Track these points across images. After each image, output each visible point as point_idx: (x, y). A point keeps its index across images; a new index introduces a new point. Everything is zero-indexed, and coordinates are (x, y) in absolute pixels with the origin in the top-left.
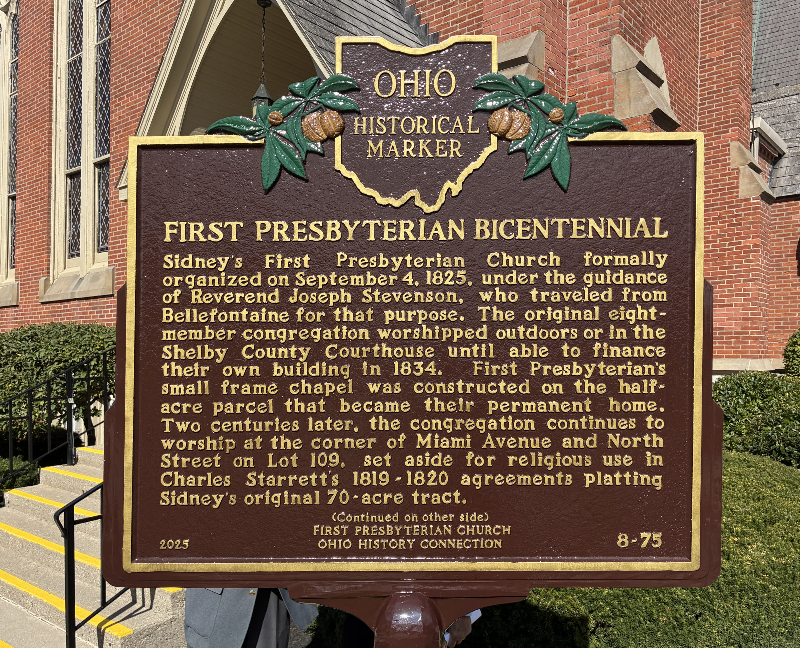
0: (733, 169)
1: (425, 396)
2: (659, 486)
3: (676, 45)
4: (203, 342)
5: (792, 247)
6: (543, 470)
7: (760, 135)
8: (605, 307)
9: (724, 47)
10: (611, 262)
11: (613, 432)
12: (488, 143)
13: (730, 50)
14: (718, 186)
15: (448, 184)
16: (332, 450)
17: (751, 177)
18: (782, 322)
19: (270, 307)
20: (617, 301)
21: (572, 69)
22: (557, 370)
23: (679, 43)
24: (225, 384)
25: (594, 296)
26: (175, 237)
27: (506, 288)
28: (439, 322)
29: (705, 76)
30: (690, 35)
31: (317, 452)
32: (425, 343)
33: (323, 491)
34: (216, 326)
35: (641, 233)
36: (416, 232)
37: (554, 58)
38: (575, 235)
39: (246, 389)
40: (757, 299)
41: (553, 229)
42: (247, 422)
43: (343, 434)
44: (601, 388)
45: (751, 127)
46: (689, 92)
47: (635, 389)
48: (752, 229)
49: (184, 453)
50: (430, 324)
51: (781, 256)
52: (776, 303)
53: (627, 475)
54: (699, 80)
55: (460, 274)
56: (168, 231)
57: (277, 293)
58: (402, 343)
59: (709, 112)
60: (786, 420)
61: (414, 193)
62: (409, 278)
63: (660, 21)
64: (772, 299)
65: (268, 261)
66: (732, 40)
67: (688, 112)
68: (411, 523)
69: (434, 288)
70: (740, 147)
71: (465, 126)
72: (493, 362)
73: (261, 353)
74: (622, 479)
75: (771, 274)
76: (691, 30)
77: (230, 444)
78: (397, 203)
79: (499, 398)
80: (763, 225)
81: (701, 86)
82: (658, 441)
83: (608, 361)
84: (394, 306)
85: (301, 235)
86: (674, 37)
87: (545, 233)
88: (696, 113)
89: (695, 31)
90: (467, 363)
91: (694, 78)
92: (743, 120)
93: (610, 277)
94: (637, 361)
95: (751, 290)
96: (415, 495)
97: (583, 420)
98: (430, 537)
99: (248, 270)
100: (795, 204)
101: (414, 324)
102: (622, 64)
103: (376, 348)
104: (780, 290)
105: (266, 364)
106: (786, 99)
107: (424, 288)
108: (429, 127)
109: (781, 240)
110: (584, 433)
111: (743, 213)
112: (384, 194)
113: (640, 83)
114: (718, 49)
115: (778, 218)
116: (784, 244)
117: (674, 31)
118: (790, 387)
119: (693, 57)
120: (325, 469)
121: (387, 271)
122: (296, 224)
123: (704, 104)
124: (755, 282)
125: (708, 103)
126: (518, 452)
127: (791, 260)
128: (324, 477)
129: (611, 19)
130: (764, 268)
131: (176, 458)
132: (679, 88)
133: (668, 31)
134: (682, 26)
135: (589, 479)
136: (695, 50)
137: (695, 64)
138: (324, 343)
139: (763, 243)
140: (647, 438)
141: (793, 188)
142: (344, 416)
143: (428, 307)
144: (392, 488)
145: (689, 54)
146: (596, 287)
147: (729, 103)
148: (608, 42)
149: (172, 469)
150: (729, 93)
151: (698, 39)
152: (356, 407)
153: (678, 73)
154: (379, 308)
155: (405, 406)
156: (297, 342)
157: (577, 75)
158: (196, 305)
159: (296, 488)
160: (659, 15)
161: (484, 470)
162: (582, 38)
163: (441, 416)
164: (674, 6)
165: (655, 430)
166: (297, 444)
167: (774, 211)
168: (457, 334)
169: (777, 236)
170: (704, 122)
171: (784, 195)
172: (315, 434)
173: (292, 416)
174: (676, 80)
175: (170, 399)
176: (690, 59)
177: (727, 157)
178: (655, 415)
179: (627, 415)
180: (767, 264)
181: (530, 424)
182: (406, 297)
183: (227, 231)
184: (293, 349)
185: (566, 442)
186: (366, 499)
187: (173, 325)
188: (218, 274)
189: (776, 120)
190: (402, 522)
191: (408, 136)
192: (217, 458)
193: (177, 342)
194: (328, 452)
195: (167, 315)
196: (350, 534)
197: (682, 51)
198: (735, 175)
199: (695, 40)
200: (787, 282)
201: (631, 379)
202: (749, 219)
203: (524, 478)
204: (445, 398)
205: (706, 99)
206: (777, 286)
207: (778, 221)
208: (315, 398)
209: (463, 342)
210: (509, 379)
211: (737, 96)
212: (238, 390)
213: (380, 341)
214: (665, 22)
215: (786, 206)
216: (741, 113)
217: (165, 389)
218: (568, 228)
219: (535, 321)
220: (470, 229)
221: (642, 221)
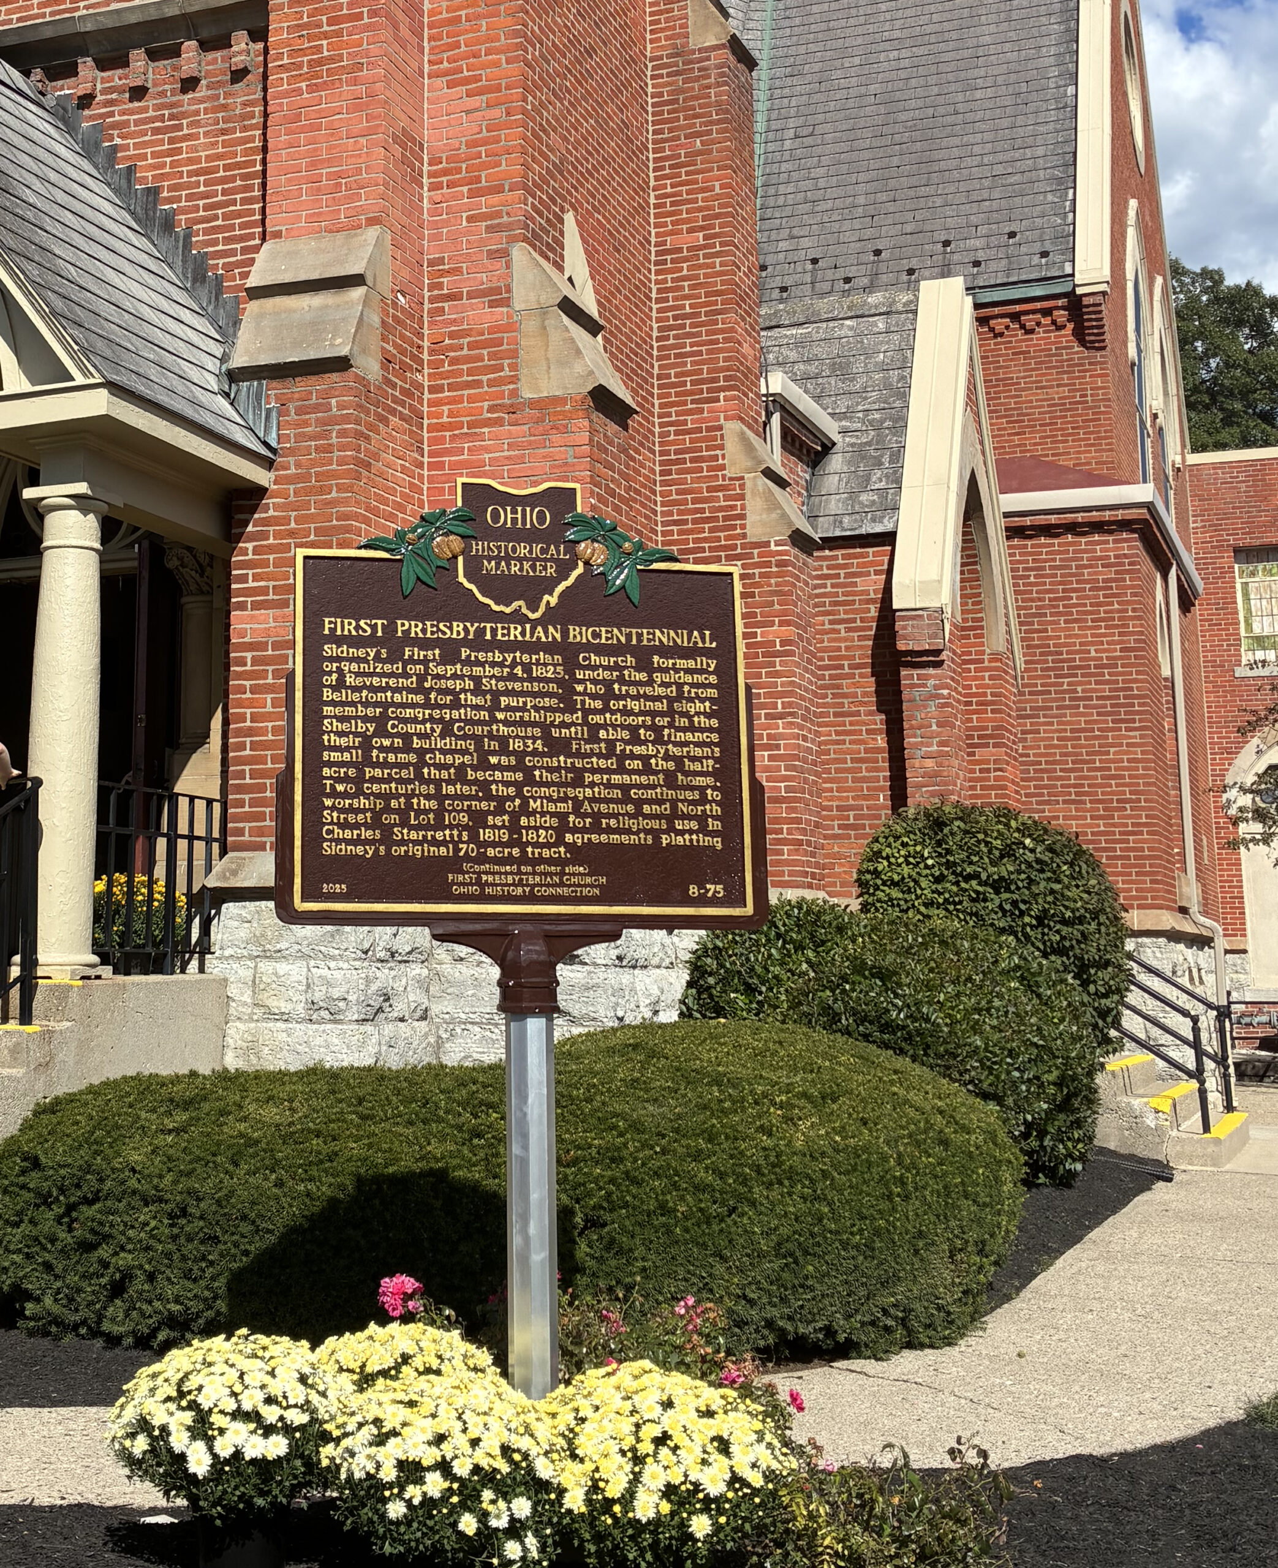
0: (731, 479)
1: (535, 767)
2: (719, 846)
3: (609, 222)
4: (356, 717)
5: (861, 647)
6: (628, 831)
7: (783, 409)
8: (671, 700)
9: (702, 228)
10: (674, 664)
11: (682, 801)
12: (576, 566)
13: (716, 235)
14: (703, 511)
15: (546, 597)
16: (462, 810)
17: (769, 496)
18: (852, 813)
19: (410, 691)
20: (680, 697)
21: (436, 292)
22: (638, 750)
23: (615, 218)
24: (375, 753)
25: (660, 691)
26: (333, 630)
27: (594, 682)
28: (543, 708)
29: (665, 281)
30: (634, 199)
31: (450, 812)
32: (534, 724)
33: (456, 845)
34: (366, 704)
35: (696, 643)
36: (523, 633)
37: (406, 273)
38: (645, 643)
39: (391, 758)
40: (796, 757)
41: (629, 636)
42: (393, 785)
43: (470, 798)
44: (671, 765)
45: (764, 391)
46: (635, 315)
47: (697, 766)
48: (777, 607)
49: (341, 811)
50: (536, 708)
51: (842, 667)
52: (837, 771)
53: (694, 837)
54: (654, 288)
55: (559, 669)
56: (327, 626)
57: (414, 679)
58: (513, 724)
59: (677, 356)
60: (858, 978)
61: (521, 603)
62: (518, 671)
63: (578, 180)
64: (827, 762)
65: (407, 653)
66: (717, 216)
67: (636, 354)
68: (526, 874)
69: (539, 680)
70: (743, 433)
71: (558, 553)
72: (587, 742)
73: (402, 728)
74: (691, 840)
75: (824, 705)
76: (634, 190)
77: (380, 804)
78: (508, 610)
79: (594, 771)
80: (798, 597)
81: (658, 301)
82: (717, 810)
83: (675, 744)
84: (508, 693)
85: (432, 633)
86: (604, 207)
87: (623, 639)
88: (651, 356)
89: (643, 190)
90: (568, 741)
91: (645, 285)
92: (747, 378)
93: (673, 677)
94: (697, 744)
95: (782, 737)
96: (529, 849)
97: (658, 790)
98: (541, 885)
99: (390, 660)
100: (862, 555)
101: (523, 709)
102: (532, 297)
103: (494, 727)
104: (844, 742)
105: (407, 737)
106: (831, 324)
107: (531, 679)
108: (531, 552)
109: (838, 631)
110: (660, 802)
111: (757, 571)
112: (496, 603)
113: (567, 335)
114: (690, 231)
115: (829, 582)
116: (845, 640)
117: (604, 196)
118: (865, 927)
119: (640, 243)
120: (457, 826)
121: (501, 665)
122: (428, 623)
123: (667, 338)
124: (790, 719)
125: (676, 337)
126: (609, 816)
127: (861, 676)
128: (455, 832)
129: (508, 214)
130: (806, 690)
131: (335, 814)
132: (616, 307)
133: (594, 197)
134: (619, 184)
135: (665, 840)
136: (644, 228)
137: (645, 256)
138: (453, 721)
139: (800, 636)
140: (708, 807)
141: (856, 521)
142: (470, 783)
143: (534, 695)
144: (510, 844)
145: (634, 238)
146: (664, 684)
147: (717, 342)
148: (505, 254)
149: (332, 823)
150: (716, 322)
151: (648, 205)
152: (480, 775)
153: (614, 277)
154: (496, 694)
155: (519, 776)
156: (431, 719)
157: (446, 305)
158: (350, 687)
159: (434, 842)
160: (576, 169)
161: (583, 830)
162: (454, 239)
163: (548, 785)
164: (603, 148)
165: (714, 801)
166: (433, 804)
167: (821, 568)
168: (559, 718)
169: (831, 622)
170: (669, 376)
171: (838, 533)
172: (448, 796)
173: (428, 782)
174: (611, 293)
175: (330, 764)
176: (635, 248)
177: (718, 452)
178: (714, 788)
179: (692, 788)
180: (811, 683)
181: (617, 793)
182: (517, 686)
183: (374, 627)
184: (428, 725)
185: (646, 809)
186: (491, 852)
187: (333, 703)
188: (368, 662)
189: (813, 369)
190: (519, 873)
191: (514, 559)
192: (368, 815)
193: (335, 717)
194: (459, 812)
195: (327, 694)
196: (479, 882)
197: (619, 233)
198: (735, 490)
199: (643, 209)
200: (857, 723)
201: (694, 759)
202: (770, 585)
203: (615, 838)
204: (550, 770)
205: (671, 328)
206: (837, 733)
207: (829, 589)
208: (446, 767)
209: (564, 725)
210: (600, 756)
211: (732, 330)
212: (385, 759)
213: (497, 721)
214: (587, 181)
215: (844, 557)
216: (742, 363)
217: (326, 755)
218: (640, 636)
219: (618, 710)
220: (565, 634)
221: (696, 633)
